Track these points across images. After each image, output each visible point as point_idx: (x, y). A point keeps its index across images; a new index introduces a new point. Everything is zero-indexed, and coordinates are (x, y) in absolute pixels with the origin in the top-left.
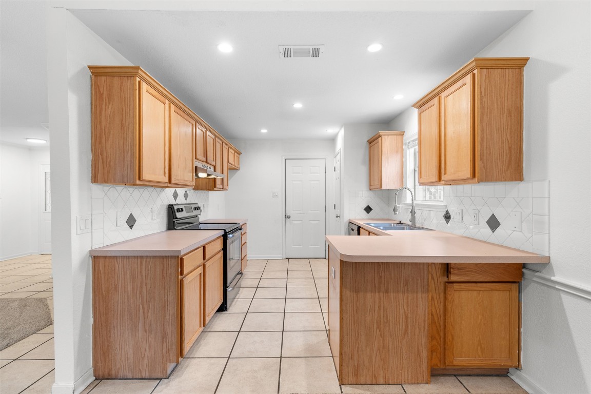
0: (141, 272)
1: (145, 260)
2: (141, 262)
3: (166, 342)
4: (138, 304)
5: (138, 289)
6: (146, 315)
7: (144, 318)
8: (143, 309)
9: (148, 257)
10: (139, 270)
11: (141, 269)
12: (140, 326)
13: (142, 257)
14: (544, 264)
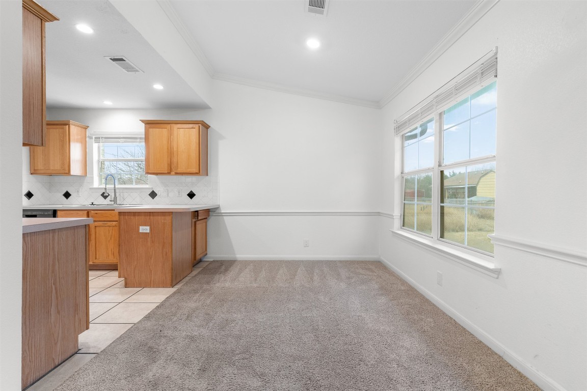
0: (53, 248)
1: (57, 233)
2: (53, 237)
3: (78, 314)
4: (50, 285)
5: (51, 268)
6: (59, 295)
7: (57, 299)
8: (56, 289)
9: (60, 230)
10: (51, 247)
11: (53, 244)
12: (53, 310)
13: (53, 231)
14: (218, 208)
